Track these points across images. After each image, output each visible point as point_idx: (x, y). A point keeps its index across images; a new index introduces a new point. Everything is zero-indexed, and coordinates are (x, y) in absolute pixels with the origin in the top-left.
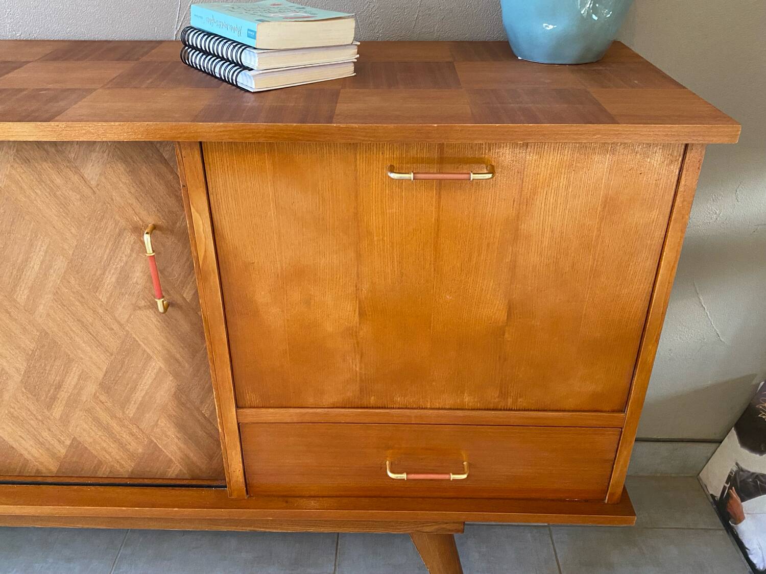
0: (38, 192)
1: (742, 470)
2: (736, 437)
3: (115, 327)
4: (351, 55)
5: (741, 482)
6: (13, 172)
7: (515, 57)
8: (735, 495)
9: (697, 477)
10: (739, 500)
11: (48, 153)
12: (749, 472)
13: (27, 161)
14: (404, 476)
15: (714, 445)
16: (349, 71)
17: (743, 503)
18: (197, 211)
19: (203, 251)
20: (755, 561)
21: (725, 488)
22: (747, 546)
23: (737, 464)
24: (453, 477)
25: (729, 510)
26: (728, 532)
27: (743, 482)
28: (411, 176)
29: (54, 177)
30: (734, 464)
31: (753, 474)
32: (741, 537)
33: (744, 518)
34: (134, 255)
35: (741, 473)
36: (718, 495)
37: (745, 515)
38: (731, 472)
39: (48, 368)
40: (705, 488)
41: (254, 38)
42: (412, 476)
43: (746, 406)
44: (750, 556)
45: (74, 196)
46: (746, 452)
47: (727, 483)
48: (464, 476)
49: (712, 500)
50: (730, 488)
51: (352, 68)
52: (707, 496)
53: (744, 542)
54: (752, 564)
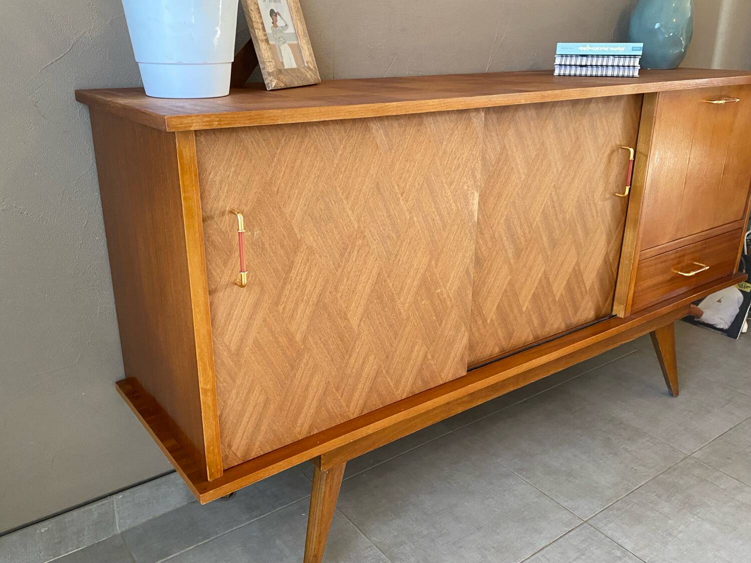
0: (589, 131)
17: (699, 306)
20: (721, 326)
22: (712, 323)
26: (696, 325)
32: (706, 322)
33: (703, 312)
37: (703, 310)
44: (717, 327)
45: (602, 133)
53: (709, 322)
54: (721, 330)
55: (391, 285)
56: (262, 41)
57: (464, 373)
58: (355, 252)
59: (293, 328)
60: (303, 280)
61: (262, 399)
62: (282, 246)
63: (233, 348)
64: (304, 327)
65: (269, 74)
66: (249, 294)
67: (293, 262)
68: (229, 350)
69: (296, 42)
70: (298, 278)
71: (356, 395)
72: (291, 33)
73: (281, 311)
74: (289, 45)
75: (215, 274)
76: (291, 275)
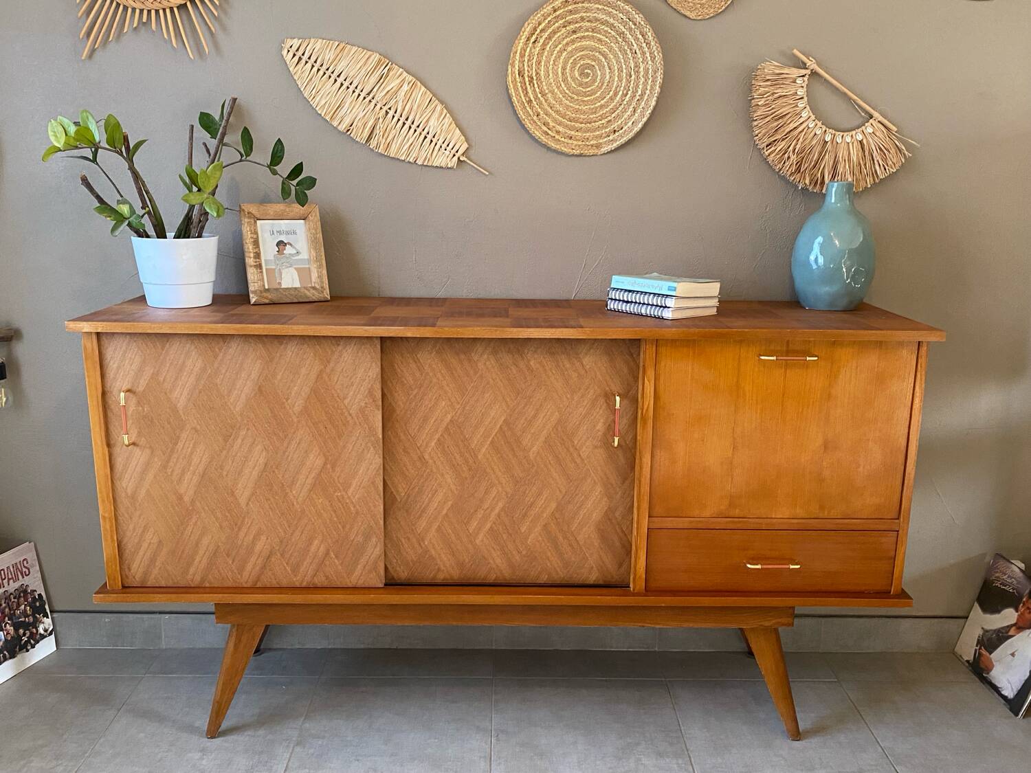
0: (554, 372)
1: (987, 631)
2: (979, 608)
3: (578, 461)
4: (715, 302)
5: (988, 640)
6: (543, 360)
7: (803, 308)
8: (984, 652)
9: (954, 653)
10: (988, 654)
11: (566, 349)
12: (991, 630)
13: (552, 354)
14: (759, 567)
15: (962, 621)
16: (714, 311)
17: (991, 656)
18: (648, 381)
19: (647, 404)
20: (1005, 693)
21: (976, 650)
22: (999, 686)
23: (983, 628)
24: (792, 567)
25: (982, 666)
26: (984, 684)
27: (989, 640)
28: (774, 358)
29: (566, 363)
30: (980, 629)
31: (995, 630)
32: (993, 681)
33: (993, 666)
34: (601, 412)
35: (987, 634)
36: (971, 658)
37: (994, 663)
38: (979, 637)
39: (527, 492)
40: (960, 658)
41: (675, 290)
42: (765, 567)
43: (983, 581)
44: (1003, 693)
45: (574, 375)
46: (988, 616)
47: (977, 646)
48: (799, 566)
49: (967, 664)
50: (980, 649)
51: (715, 309)
52: (963, 663)
53: (996, 684)
54: (1005, 698)
55: (280, 476)
56: (251, 266)
57: (382, 586)
58: (239, 441)
59: (182, 491)
60: (188, 453)
61: (155, 540)
62: (169, 423)
63: (129, 491)
64: (191, 492)
65: (253, 292)
66: (142, 454)
67: (179, 437)
68: (127, 494)
69: (307, 266)
70: (184, 451)
71: (249, 567)
72: (305, 259)
73: (169, 474)
74: (295, 269)
75: (114, 433)
76: (177, 447)
